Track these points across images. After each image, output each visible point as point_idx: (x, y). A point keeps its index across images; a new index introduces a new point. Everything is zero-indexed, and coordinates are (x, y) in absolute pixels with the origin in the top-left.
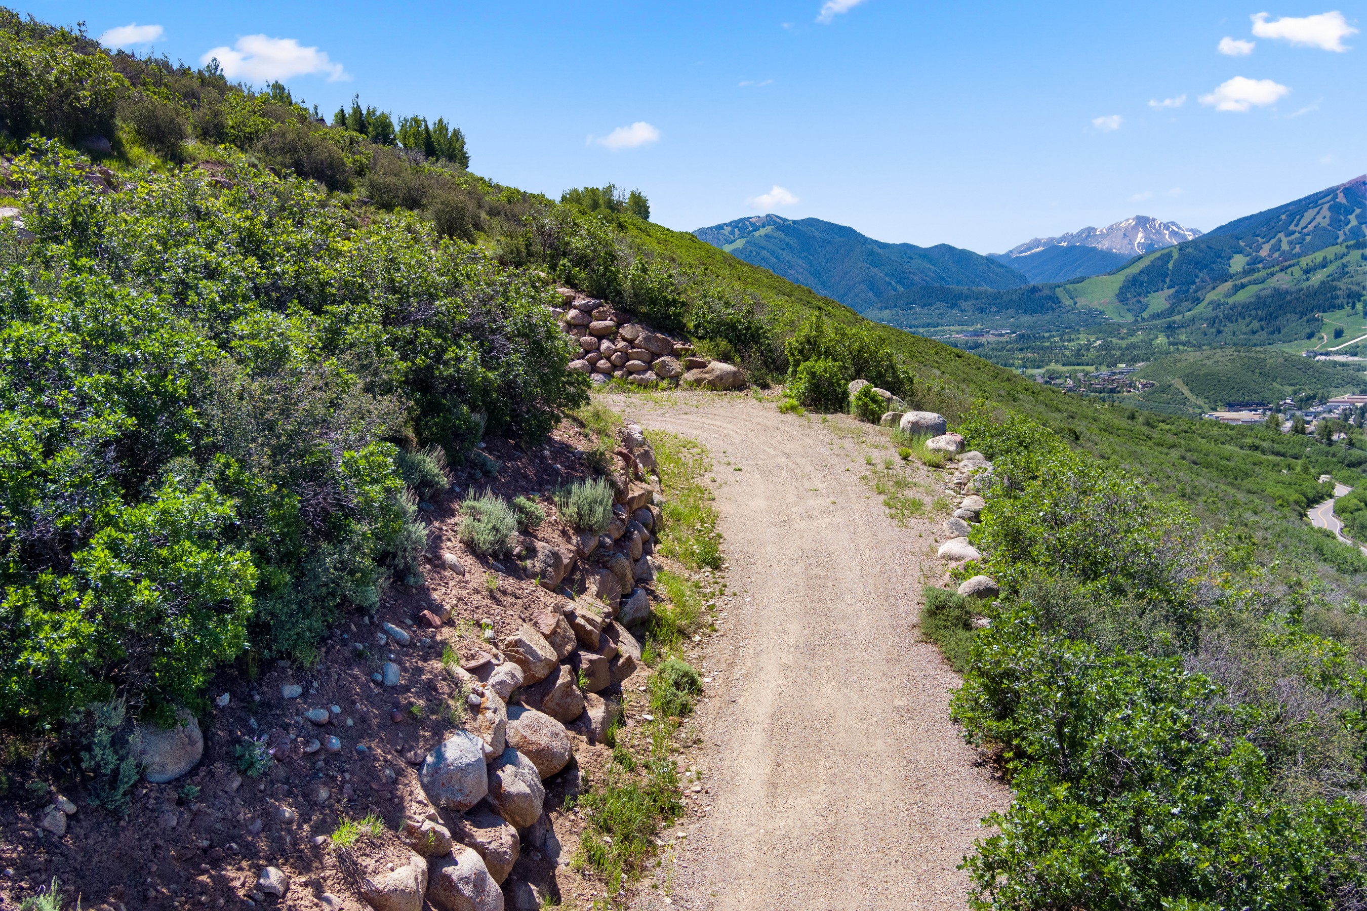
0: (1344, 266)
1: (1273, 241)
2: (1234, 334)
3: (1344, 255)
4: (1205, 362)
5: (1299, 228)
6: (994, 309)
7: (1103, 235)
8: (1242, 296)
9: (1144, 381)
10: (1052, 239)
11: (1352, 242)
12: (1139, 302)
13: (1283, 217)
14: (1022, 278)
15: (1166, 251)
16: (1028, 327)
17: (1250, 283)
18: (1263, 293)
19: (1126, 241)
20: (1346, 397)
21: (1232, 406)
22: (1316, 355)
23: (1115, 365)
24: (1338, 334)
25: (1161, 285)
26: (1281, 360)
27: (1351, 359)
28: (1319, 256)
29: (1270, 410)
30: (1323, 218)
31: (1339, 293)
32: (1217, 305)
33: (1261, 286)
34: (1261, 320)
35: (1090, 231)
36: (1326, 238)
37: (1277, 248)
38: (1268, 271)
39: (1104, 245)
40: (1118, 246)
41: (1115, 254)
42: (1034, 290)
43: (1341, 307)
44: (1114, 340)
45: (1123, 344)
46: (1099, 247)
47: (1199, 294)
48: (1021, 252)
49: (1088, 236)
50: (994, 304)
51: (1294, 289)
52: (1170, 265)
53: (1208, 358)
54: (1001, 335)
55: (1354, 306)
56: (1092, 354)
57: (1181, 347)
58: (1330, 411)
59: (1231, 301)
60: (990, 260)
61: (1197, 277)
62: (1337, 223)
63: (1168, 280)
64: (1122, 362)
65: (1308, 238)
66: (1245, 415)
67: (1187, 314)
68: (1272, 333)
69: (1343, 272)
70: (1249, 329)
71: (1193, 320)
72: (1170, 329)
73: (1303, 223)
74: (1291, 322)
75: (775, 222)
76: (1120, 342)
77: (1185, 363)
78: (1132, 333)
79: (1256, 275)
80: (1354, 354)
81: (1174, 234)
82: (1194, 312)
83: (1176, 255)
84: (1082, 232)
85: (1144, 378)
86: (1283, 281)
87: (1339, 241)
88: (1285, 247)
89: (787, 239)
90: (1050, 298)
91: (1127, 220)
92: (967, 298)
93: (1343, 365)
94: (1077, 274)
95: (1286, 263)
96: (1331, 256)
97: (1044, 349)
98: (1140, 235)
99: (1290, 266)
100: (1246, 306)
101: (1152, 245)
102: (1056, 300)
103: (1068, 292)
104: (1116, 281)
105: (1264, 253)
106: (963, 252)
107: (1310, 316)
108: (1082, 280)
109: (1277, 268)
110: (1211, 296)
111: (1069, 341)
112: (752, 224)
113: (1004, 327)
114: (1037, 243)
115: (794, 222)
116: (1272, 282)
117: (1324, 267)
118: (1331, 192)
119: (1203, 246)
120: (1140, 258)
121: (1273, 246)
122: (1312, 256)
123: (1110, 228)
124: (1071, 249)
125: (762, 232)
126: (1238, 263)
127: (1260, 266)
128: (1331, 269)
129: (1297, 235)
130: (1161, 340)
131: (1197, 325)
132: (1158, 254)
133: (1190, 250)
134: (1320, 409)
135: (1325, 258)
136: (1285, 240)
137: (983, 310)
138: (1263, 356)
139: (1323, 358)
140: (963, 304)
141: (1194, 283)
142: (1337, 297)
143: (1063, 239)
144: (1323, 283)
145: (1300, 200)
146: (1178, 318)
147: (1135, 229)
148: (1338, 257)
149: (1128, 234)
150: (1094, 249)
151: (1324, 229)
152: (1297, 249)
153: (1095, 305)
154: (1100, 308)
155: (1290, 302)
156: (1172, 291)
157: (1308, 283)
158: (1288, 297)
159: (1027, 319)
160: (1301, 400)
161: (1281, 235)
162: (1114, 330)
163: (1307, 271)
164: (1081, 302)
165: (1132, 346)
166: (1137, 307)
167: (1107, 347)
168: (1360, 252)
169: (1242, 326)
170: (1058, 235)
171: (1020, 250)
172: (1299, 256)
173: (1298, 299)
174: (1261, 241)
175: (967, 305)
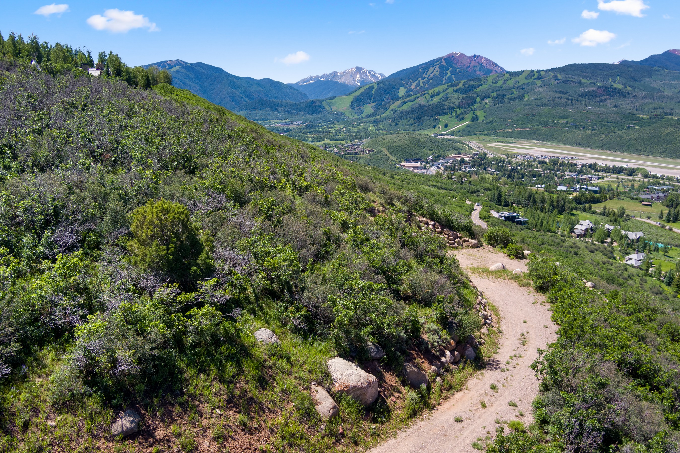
0: (447, 94)
1: (416, 82)
2: (403, 125)
3: (446, 90)
4: (395, 140)
5: (427, 76)
6: (294, 111)
7: (341, 76)
8: (405, 108)
9: (369, 149)
10: (318, 77)
11: (449, 84)
12: (360, 109)
13: (420, 70)
14: (305, 96)
15: (371, 85)
16: (311, 121)
17: (408, 101)
18: (414, 106)
19: (352, 79)
20: (452, 156)
21: (408, 160)
22: (438, 135)
23: (354, 140)
24: (446, 126)
25: (369, 101)
26: (426, 139)
27: (452, 137)
28: (436, 89)
29: (423, 162)
30: (436, 71)
31: (446, 107)
32: (395, 111)
33: (413, 103)
34: (414, 119)
35: (335, 73)
36: (437, 81)
37: (418, 85)
38: (416, 96)
39: (342, 80)
40: (347, 81)
41: (346, 85)
42: (312, 102)
43: (446, 114)
44: (351, 128)
45: (356, 129)
46: (340, 81)
47: (387, 106)
48: (303, 83)
49: (334, 76)
50: (294, 109)
51: (427, 104)
52: (373, 92)
53: (396, 138)
54: (299, 125)
55: (451, 114)
56: (342, 135)
57: (381, 132)
58: (447, 162)
59: (401, 109)
60: (289, 86)
61: (385, 97)
62: (443, 74)
63: (372, 99)
64: (356, 139)
65: (431, 81)
66: (413, 164)
67: (382, 115)
68: (419, 125)
69: (446, 98)
70: (409, 123)
71: (385, 118)
72: (375, 122)
73: (428, 74)
74: (426, 120)
75: (181, 64)
76: (354, 129)
77: (386, 141)
78: (359, 124)
79: (411, 98)
80: (453, 135)
81: (373, 76)
82: (385, 114)
83: (375, 87)
84: (332, 73)
85: (368, 147)
86: (422, 101)
87: (443, 82)
88: (422, 84)
89: (188, 73)
90: (320, 106)
91: (352, 69)
92: (281, 106)
93: (450, 140)
94: (330, 95)
95: (423, 92)
96: (441, 90)
97: (320, 132)
98: (358, 76)
99: (425, 94)
100: (407, 112)
101: (363, 81)
102: (323, 108)
103: (328, 104)
104: (349, 99)
105: (413, 87)
106: (277, 82)
107: (434, 117)
108: (333, 98)
109: (419, 95)
110: (392, 107)
111: (331, 128)
112: (169, 65)
113: (299, 120)
114: (311, 78)
115: (191, 64)
116: (417, 101)
117: (439, 95)
118: (439, 60)
119: (387, 83)
120: (360, 88)
121: (416, 84)
122: (433, 90)
123: (344, 72)
124: (327, 82)
125: (174, 69)
126: (402, 92)
127: (412, 93)
128: (441, 95)
129: (426, 79)
130: (372, 128)
131: (387, 121)
132: (368, 86)
133: (381, 85)
134: (443, 161)
135: (439, 91)
136: (421, 81)
137: (289, 112)
138: (418, 137)
139: (440, 137)
140: (279, 109)
141: (384, 100)
142: (444, 109)
143: (323, 76)
144: (439, 102)
145: (427, 63)
146: (379, 117)
147: (356, 73)
148: (445, 90)
149: (352, 75)
150: (337, 82)
151: (437, 77)
152: (427, 86)
153: (341, 110)
154: (343, 112)
155: (426, 111)
156: (374, 104)
157: (432, 102)
158: (425, 109)
159: (310, 117)
160: (435, 157)
161: (420, 79)
162: (350, 123)
163: (432, 96)
164: (334, 108)
165: (359, 131)
166: (359, 111)
167: (348, 131)
168: (453, 88)
169: (406, 121)
170: (320, 75)
171: (303, 81)
172: (428, 89)
173: (429, 109)
174: (412, 81)
175: (281, 109)
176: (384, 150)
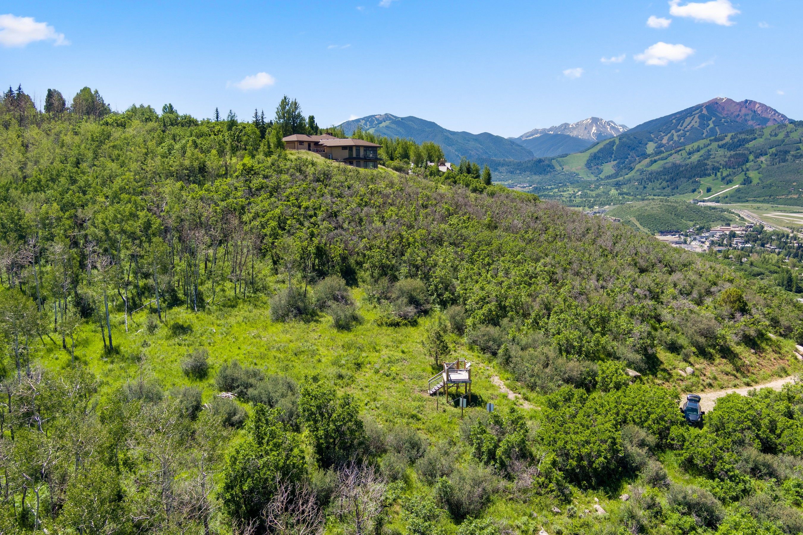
0: (709, 151)
1: (669, 135)
2: (653, 189)
3: (709, 145)
4: (646, 208)
5: (682, 128)
6: (518, 172)
7: (573, 128)
8: (655, 167)
9: (614, 218)
10: (545, 129)
11: (713, 138)
12: (597, 168)
13: (674, 121)
14: (530, 153)
15: (612, 140)
16: (538, 183)
17: (659, 159)
18: (667, 166)
19: (586, 132)
20: (718, 228)
21: (662, 233)
22: (698, 201)
23: (593, 207)
24: (709, 190)
25: (609, 159)
26: (684, 207)
27: (717, 204)
28: (695, 145)
29: (682, 235)
30: (695, 122)
31: (708, 167)
32: (642, 172)
33: (665, 161)
34: (667, 181)
35: (566, 125)
36: (696, 135)
37: (671, 139)
38: (669, 153)
39: (574, 134)
40: (580, 134)
41: (579, 139)
42: (540, 161)
43: (709, 175)
44: (588, 191)
45: (594, 194)
46: (571, 135)
47: (632, 165)
48: (527, 137)
49: (565, 128)
50: (518, 169)
51: (683, 163)
52: (615, 148)
53: (647, 205)
54: (524, 187)
55: (716, 175)
56: (578, 200)
57: (626, 196)
58: (713, 236)
59: (650, 169)
60: (511, 142)
61: (629, 155)
62: (703, 124)
63: (613, 156)
64: (596, 205)
65: (688, 134)
66: (669, 238)
67: (626, 176)
68: (673, 189)
69: (708, 155)
70: (661, 186)
71: (629, 180)
72: (618, 185)
73: (685, 125)
74: (683, 183)
75: (390, 119)
76: (591, 192)
77: (635, 208)
78: (597, 187)
79: (662, 155)
80: (718, 202)
81: (613, 128)
82: (629, 175)
83: (617, 142)
84: (562, 125)
85: (613, 216)
86: (677, 159)
87: (704, 135)
88: (676, 138)
89: (399, 129)
90: (549, 166)
91: (587, 120)
92: (503, 165)
93: (714, 208)
94: (559, 152)
95: (678, 147)
96: (702, 146)
97: (550, 196)
98: (594, 128)
99: (680, 150)
100: (658, 173)
101: (600, 134)
102: (552, 167)
103: (558, 162)
104: (585, 156)
105: (664, 141)
106: (497, 137)
107: (693, 179)
108: (566, 155)
109: (673, 151)
110: (638, 167)
111: (564, 191)
112: (377, 120)
113: (525, 182)
114: (536, 131)
115: (402, 119)
116: (671, 159)
117: (698, 151)
118: (699, 107)
119: (632, 137)
120: (598, 143)
121: (669, 138)
122: (692, 145)
123: (577, 124)
124: (556, 136)
125: (383, 124)
126: (651, 148)
127: (663, 149)
128: (702, 152)
129: (682, 132)
130: (613, 192)
131: (632, 183)
132: (607, 142)
133: (625, 139)
134: (707, 234)
135: (699, 146)
136: (675, 134)
137: (512, 172)
138: (675, 205)
139: (702, 203)
140: (501, 169)
141: (627, 158)
142: (707, 169)
143: (551, 129)
144: (699, 161)
145: (682, 111)
146: (621, 178)
147: (591, 125)
148: (706, 146)
149: (587, 128)
150: (569, 136)
151: (696, 128)
152: (682, 140)
153: (574, 170)
154: (576, 172)
155: (683, 171)
156: (616, 162)
157: (690, 160)
158: (681, 169)
159: (537, 178)
160: (698, 230)
161: (673, 131)
162: (585, 185)
163: (689, 154)
164: (566, 168)
165: (598, 196)
166: (597, 171)
167: (584, 195)
168: (717, 143)
169: (657, 184)
170: (548, 127)
171: (527, 135)
172: (684, 144)
173: (687, 170)
174: (663, 134)
175: (503, 169)
176: (634, 220)
